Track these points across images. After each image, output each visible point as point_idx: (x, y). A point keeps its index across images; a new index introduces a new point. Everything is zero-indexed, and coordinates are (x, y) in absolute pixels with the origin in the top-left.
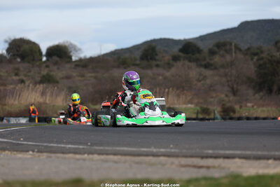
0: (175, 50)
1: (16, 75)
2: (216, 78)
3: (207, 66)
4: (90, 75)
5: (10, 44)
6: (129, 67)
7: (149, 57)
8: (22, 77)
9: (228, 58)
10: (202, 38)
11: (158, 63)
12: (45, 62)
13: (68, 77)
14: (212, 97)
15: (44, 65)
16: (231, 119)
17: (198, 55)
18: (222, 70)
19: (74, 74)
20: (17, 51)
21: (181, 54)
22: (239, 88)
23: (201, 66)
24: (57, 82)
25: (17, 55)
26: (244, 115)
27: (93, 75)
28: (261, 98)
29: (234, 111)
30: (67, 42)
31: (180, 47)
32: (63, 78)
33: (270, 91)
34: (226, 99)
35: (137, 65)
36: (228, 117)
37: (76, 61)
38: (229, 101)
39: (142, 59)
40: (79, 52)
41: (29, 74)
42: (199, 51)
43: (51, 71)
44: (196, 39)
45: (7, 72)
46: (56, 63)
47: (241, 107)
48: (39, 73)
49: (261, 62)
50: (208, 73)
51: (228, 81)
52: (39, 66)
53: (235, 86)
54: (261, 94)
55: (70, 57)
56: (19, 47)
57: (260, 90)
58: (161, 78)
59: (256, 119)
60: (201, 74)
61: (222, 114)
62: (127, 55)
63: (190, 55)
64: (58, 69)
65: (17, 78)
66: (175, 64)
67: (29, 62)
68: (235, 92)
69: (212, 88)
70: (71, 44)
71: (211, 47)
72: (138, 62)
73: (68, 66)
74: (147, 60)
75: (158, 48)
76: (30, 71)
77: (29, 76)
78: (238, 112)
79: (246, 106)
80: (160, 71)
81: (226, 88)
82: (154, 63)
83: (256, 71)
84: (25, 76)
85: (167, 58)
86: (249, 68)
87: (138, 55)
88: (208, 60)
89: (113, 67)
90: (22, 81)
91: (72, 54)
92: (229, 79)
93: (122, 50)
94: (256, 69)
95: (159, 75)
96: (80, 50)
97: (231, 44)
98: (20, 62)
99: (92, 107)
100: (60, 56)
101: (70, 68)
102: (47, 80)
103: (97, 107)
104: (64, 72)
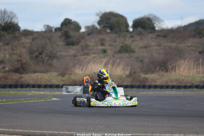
1: (102, 45)
5: (101, 17)
6: (203, 36)
8: (107, 47)
12: (131, 33)
15: (129, 35)
20: (107, 23)
24: (134, 52)
25: (107, 27)
30: (151, 15)
32: (142, 48)
40: (162, 23)
41: (114, 44)
43: (132, 41)
45: (95, 42)
46: (140, 34)
48: (123, 43)
52: (124, 37)
55: (154, 28)
56: (109, 19)
64: (141, 39)
65: (103, 47)
67: (116, 33)
70: (155, 17)
73: (151, 36)
76: (115, 42)
77: (113, 46)
84: (110, 45)
90: (105, 51)
91: (155, 25)
96: (162, 21)
98: (109, 33)
99: (143, 76)
100: (144, 28)
101: (152, 38)
102: (125, 49)
103: (147, 76)
104: (146, 42)
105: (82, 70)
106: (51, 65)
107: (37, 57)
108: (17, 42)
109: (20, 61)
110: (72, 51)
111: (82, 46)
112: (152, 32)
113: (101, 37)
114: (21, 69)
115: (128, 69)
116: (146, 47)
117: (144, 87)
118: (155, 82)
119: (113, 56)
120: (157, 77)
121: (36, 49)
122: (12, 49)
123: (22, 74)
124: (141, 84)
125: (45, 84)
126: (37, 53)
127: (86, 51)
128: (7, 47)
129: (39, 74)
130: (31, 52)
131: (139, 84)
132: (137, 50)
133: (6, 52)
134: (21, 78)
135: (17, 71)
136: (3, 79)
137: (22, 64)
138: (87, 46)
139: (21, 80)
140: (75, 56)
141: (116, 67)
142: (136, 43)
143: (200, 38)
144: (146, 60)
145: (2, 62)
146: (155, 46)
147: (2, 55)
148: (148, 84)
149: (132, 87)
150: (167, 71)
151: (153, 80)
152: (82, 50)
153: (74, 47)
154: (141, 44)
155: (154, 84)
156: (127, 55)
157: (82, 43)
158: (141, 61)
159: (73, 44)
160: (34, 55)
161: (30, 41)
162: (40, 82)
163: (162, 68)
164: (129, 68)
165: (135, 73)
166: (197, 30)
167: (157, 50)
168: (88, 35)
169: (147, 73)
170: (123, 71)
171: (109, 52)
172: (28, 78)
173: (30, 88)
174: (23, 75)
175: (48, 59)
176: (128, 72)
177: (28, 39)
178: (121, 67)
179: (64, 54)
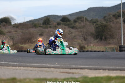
0: (59, 20)
2: (77, 33)
3: (73, 28)
4: (20, 31)
6: (37, 27)
7: (46, 23)
9: (82, 24)
10: (71, 15)
11: (51, 26)
13: (10, 32)
14: (75, 42)
16: (83, 51)
17: (68, 23)
18: (79, 30)
19: (13, 31)
21: (61, 22)
22: (87, 37)
23: (70, 27)
24: (5, 34)
26: (89, 50)
27: (21, 31)
28: (97, 42)
29: (85, 48)
30: (9, 16)
31: (61, 19)
32: (7, 32)
33: (101, 39)
34: (81, 42)
35: (41, 27)
36: (82, 51)
37: (13, 25)
38: (83, 44)
39: (43, 24)
40: (15, 21)
42: (69, 20)
43: (2, 29)
44: (68, 15)
46: (4, 26)
47: (88, 46)
49: (97, 26)
50: (73, 30)
51: (82, 34)
53: (85, 37)
54: (97, 40)
55: (11, 23)
57: (97, 38)
58: (52, 33)
59: (95, 51)
60: (70, 31)
61: (79, 49)
62: (36, 22)
63: (65, 23)
66: (58, 27)
68: (85, 39)
69: (75, 38)
70: (11, 17)
71: (74, 19)
72: (41, 25)
73: (10, 27)
74: (46, 24)
75: (51, 19)
78: (87, 48)
79: (90, 46)
80: (52, 29)
81: (82, 38)
82: (49, 26)
83: (95, 30)
85: (55, 24)
86: (92, 29)
87: (41, 22)
88: (73, 25)
89: (30, 27)
91: (11, 21)
92: (83, 33)
93: (34, 20)
94: (95, 29)
95: (51, 31)
96: (15, 19)
97: (84, 18)
99: (21, 45)
100: (6, 22)
103: (22, 45)
104: (8, 30)
115: (11, 42)
117: (22, 51)
120: (28, 46)
124: (20, 50)
131: (19, 50)
143: (36, 28)
148: (24, 50)
150: (32, 43)
158: (13, 39)
163: (30, 41)
165: (16, 44)
166: (34, 24)
167: (15, 33)
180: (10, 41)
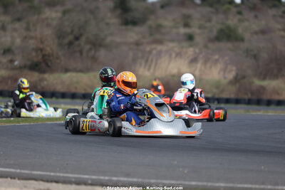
1: (186, 25)
8: (194, 30)
12: (237, 6)
15: (234, 10)
24: (242, 40)
32: (256, 33)
41: (208, 25)
43: (240, 21)
45: (174, 20)
48: (223, 23)
52: (226, 12)
65: (187, 30)
67: (211, 6)
73: (272, 12)
76: (210, 20)
77: (205, 28)
84: (201, 27)
90: (190, 38)
98: (199, 5)
99: (257, 82)
101: (274, 16)
102: (227, 35)
104: (263, 23)
105: (149, 70)
106: (94, 59)
107: (71, 43)
108: (36, 17)
109: (41, 50)
110: (133, 34)
111: (150, 27)
112: (275, 6)
113: (185, 11)
114: (43, 65)
115: (231, 71)
116: (263, 32)
117: (259, 102)
118: (278, 94)
119: (206, 46)
121: (69, 30)
122: (28, 29)
123: (44, 72)
124: (254, 98)
125: (83, 92)
126: (71, 38)
127: (158, 36)
128: (17, 25)
129: (74, 74)
130: (60, 35)
131: (250, 96)
132: (247, 36)
133: (15, 34)
134: (41, 80)
135: (35, 67)
136: (10, 82)
137: (44, 56)
138: (159, 27)
139: (42, 85)
140: (138, 44)
141: (211, 67)
142: (246, 24)
144: (264, 55)
145: (7, 51)
146: (279, 30)
147: (9, 39)
149: (237, 101)
151: (276, 92)
152: (151, 35)
153: (137, 29)
154: (255, 27)
155: (276, 97)
156: (229, 45)
157: (150, 22)
158: (255, 57)
159: (134, 23)
160: (66, 41)
161: (59, 15)
162: (76, 88)
164: (234, 68)
165: (244, 77)
167: (283, 37)
168: (162, 7)
169: (264, 78)
170: (222, 73)
171: (198, 39)
172: (55, 80)
173: (57, 97)
174: (46, 76)
175: (91, 49)
176: (231, 76)
177: (56, 12)
178: (220, 66)
179: (118, 39)
180: (229, 67)
